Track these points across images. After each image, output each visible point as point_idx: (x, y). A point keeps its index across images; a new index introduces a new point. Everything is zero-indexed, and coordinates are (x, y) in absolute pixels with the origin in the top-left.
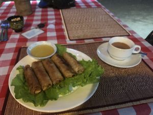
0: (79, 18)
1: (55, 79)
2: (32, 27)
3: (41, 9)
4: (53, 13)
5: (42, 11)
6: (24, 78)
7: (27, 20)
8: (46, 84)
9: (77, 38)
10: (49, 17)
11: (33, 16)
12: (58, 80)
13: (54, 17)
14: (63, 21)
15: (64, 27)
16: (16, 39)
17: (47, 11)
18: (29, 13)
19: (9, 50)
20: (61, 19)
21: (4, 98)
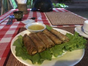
0: (57, 16)
1: (48, 44)
2: (28, 19)
3: (32, 12)
4: (40, 14)
5: (33, 13)
6: (23, 42)
7: (24, 16)
8: (41, 47)
9: (57, 25)
10: (37, 15)
11: (28, 14)
12: (51, 44)
13: (41, 15)
14: (46, 17)
15: (47, 19)
16: (17, 24)
17: (36, 13)
18: (26, 13)
19: (13, 29)
20: (45, 16)
21: (6, 58)
